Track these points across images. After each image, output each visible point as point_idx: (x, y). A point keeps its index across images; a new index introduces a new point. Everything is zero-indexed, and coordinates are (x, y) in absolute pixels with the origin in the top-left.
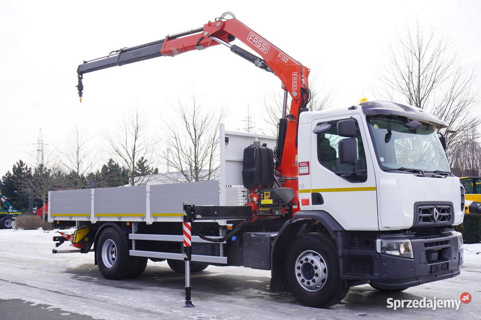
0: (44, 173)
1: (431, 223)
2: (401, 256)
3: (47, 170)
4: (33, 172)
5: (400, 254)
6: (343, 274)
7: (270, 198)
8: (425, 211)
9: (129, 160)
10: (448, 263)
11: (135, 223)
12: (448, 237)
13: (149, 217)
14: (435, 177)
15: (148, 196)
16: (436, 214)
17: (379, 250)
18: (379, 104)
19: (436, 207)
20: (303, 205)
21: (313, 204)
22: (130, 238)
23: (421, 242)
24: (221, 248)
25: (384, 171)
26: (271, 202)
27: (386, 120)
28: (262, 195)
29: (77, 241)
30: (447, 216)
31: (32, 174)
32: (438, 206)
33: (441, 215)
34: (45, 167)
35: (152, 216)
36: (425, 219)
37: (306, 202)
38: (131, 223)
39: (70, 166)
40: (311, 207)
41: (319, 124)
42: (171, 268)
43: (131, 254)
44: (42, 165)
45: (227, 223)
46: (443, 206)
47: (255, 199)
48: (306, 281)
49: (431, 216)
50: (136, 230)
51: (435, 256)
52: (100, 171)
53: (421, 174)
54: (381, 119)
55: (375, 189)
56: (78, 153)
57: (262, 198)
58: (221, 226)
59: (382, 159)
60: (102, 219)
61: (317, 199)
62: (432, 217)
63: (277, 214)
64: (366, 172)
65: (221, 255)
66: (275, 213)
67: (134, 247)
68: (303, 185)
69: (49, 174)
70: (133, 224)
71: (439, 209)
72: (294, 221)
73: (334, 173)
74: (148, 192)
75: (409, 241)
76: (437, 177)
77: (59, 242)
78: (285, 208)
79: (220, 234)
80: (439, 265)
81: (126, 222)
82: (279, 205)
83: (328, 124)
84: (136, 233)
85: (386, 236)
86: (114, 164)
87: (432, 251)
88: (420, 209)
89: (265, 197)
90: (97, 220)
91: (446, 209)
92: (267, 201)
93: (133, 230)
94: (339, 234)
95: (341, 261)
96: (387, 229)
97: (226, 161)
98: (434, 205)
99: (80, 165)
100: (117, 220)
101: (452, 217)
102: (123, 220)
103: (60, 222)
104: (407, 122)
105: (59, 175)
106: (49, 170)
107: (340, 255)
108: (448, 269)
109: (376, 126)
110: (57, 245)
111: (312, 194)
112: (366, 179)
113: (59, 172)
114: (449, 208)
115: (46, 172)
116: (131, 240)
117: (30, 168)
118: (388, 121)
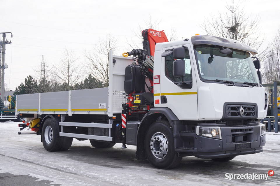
0: (46, 84)
1: (238, 117)
2: (213, 137)
3: (47, 82)
4: (38, 84)
5: (213, 136)
6: (176, 148)
7: (139, 100)
8: (232, 109)
9: (104, 73)
10: (250, 144)
11: (63, 115)
12: (251, 127)
13: (70, 111)
14: (243, 86)
15: (70, 98)
16: (242, 111)
17: (198, 133)
18: (204, 38)
19: (242, 106)
20: (156, 103)
21: (161, 103)
22: (60, 125)
23: (229, 129)
24: (109, 131)
25: (203, 81)
26: (139, 102)
27: (210, 48)
28: (135, 97)
29: (32, 127)
30: (252, 113)
31: (38, 85)
32: (244, 106)
33: (246, 112)
34: (46, 80)
35: (73, 110)
36: (232, 114)
37: (157, 102)
38: (61, 115)
39: (63, 78)
40: (160, 105)
41: (166, 51)
42: (93, 146)
43: (60, 135)
44: (44, 79)
45: (113, 115)
46: (248, 106)
47: (131, 100)
48: (157, 152)
49: (237, 112)
50: (64, 120)
51: (241, 138)
52: (83, 83)
53: (232, 85)
54: (206, 47)
55: (196, 93)
56: (68, 69)
57: (135, 99)
58: (109, 117)
59: (202, 74)
60: (45, 113)
61: (164, 100)
62: (239, 113)
63: (144, 109)
64: (192, 82)
65: (109, 136)
66: (143, 109)
67: (62, 130)
68: (156, 91)
69: (49, 84)
70: (62, 116)
71: (245, 108)
72: (150, 114)
73: (174, 83)
74: (70, 95)
75: (219, 128)
76: (245, 87)
77: (22, 127)
78: (150, 106)
79: (109, 122)
80: (243, 144)
81: (58, 114)
82: (145, 104)
83: (171, 50)
84: (63, 122)
85: (204, 124)
86: (93, 78)
87: (238, 135)
88: (229, 107)
89: (137, 98)
90: (42, 113)
91: (252, 108)
92: (138, 101)
93: (62, 119)
94: (175, 122)
95: (175, 140)
96: (203, 120)
97: (113, 75)
98: (241, 105)
99: (70, 77)
100: (52, 113)
101: (256, 114)
102: (56, 113)
103: (23, 114)
104: (222, 49)
105: (56, 85)
106: (49, 82)
107: (175, 136)
108: (250, 147)
109: (200, 52)
110: (21, 129)
111: (161, 96)
112: (192, 87)
113: (56, 84)
114: (254, 108)
115: (47, 84)
116: (61, 126)
117: (37, 81)
118: (211, 49)
